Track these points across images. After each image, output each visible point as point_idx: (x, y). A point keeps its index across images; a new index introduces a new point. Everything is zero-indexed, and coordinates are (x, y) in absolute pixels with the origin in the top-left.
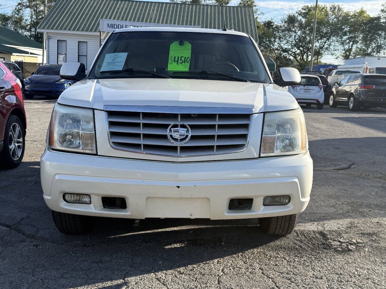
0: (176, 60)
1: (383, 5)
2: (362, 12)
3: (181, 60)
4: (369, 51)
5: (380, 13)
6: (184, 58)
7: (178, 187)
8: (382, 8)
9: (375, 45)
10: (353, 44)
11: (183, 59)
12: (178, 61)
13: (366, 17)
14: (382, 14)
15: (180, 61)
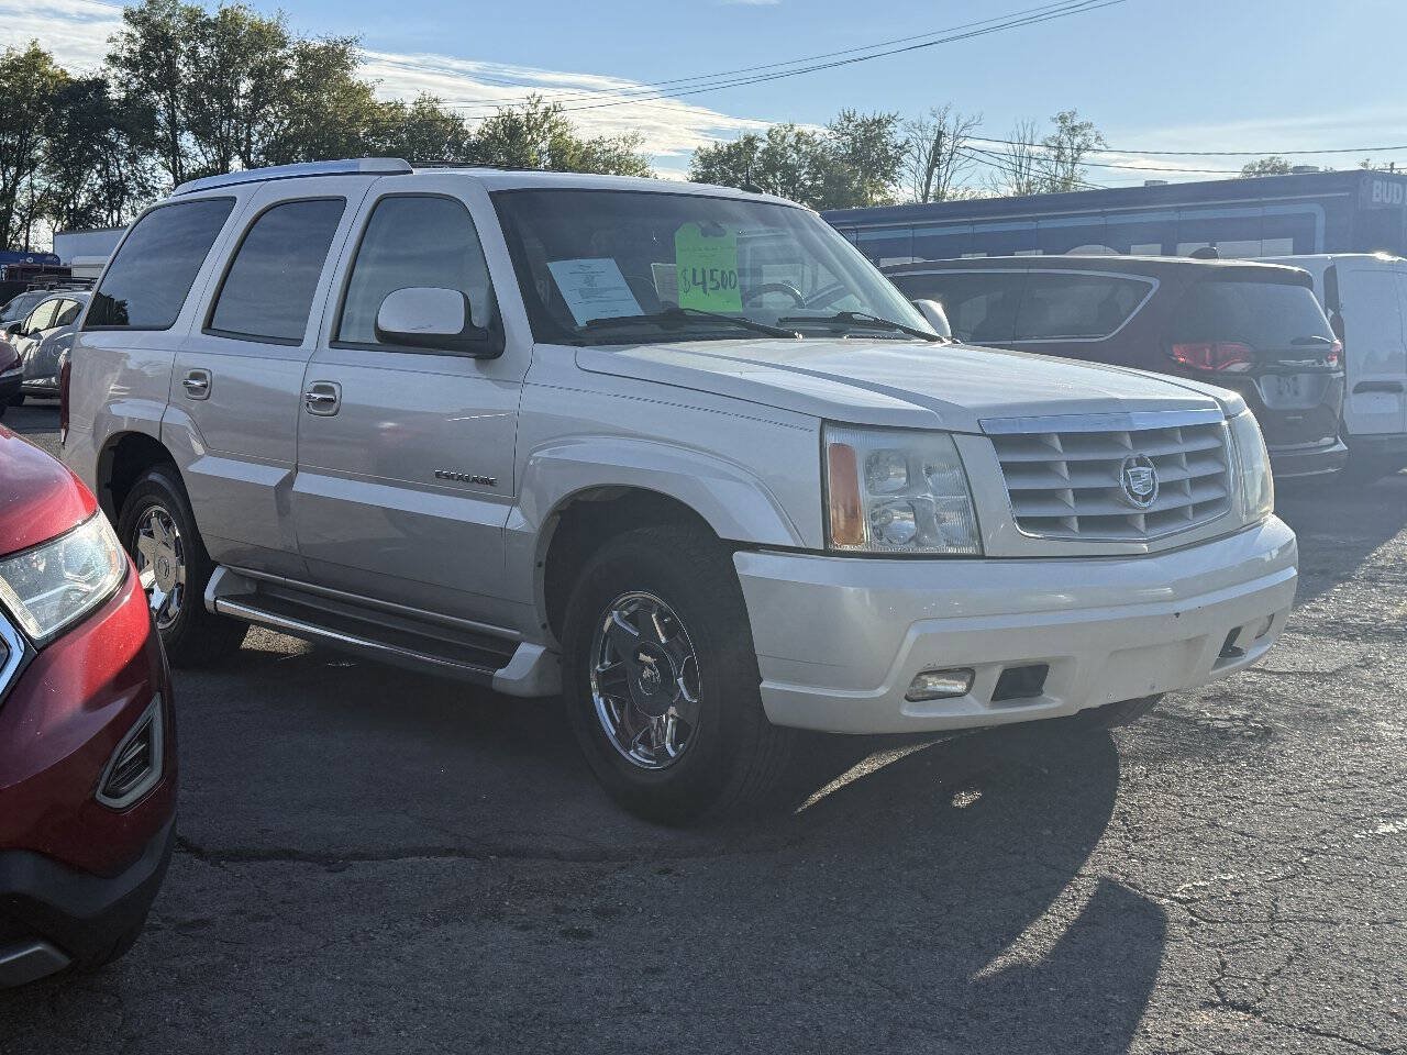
0: (699, 279)
1: (111, 40)
2: (36, 58)
3: (712, 279)
4: (82, 200)
5: (104, 66)
6: (719, 273)
7: (1177, 615)
8: (111, 49)
9: (99, 182)
10: (19, 174)
11: (717, 275)
12: (704, 283)
13: (56, 76)
14: (114, 70)
15: (710, 285)
